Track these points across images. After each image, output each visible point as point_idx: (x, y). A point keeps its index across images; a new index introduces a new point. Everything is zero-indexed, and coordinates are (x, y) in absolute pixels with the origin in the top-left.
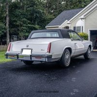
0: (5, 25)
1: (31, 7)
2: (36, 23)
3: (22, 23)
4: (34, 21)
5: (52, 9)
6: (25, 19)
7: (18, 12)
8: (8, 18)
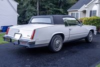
0: (36, 9)
2: (61, 7)
4: (60, 6)
8: (38, 3)
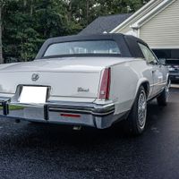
1: (42, 7)
3: (25, 36)
5: (77, 16)
6: (30, 29)
7: (19, 16)
